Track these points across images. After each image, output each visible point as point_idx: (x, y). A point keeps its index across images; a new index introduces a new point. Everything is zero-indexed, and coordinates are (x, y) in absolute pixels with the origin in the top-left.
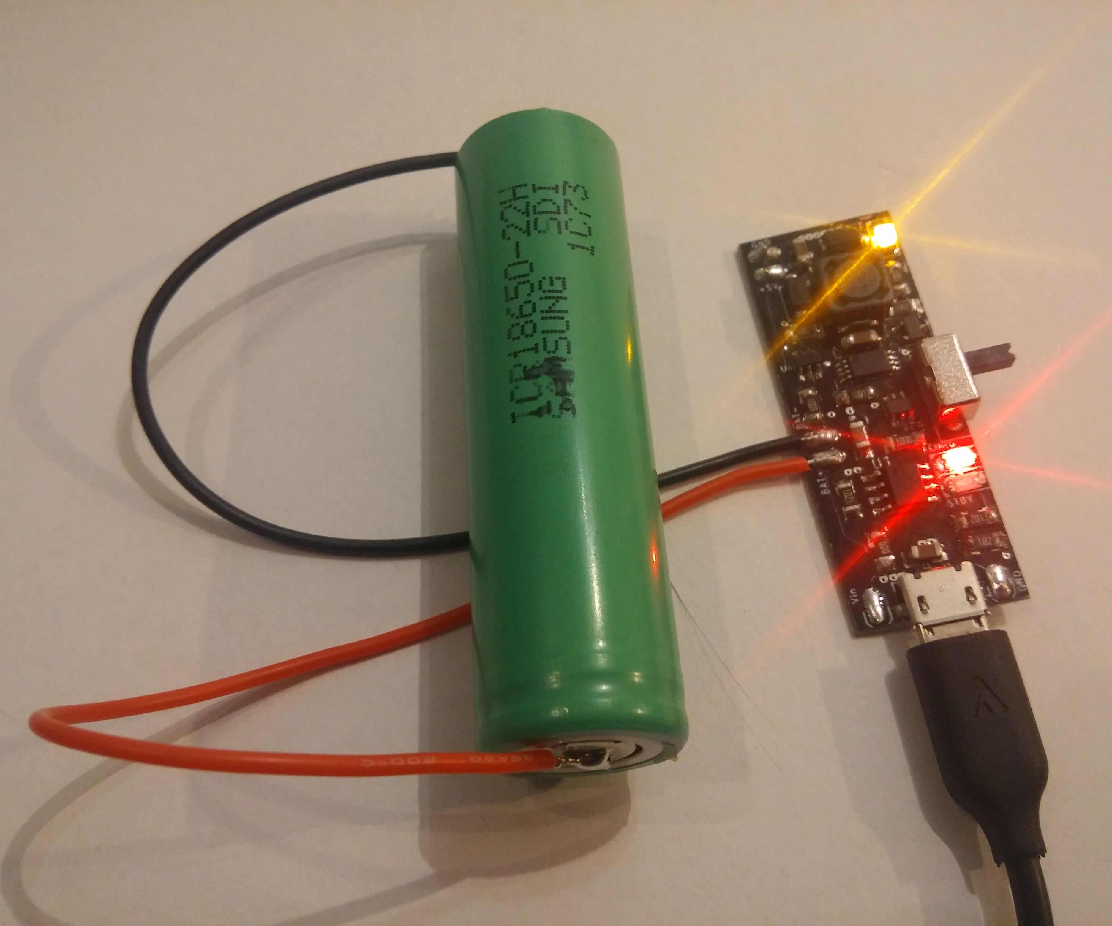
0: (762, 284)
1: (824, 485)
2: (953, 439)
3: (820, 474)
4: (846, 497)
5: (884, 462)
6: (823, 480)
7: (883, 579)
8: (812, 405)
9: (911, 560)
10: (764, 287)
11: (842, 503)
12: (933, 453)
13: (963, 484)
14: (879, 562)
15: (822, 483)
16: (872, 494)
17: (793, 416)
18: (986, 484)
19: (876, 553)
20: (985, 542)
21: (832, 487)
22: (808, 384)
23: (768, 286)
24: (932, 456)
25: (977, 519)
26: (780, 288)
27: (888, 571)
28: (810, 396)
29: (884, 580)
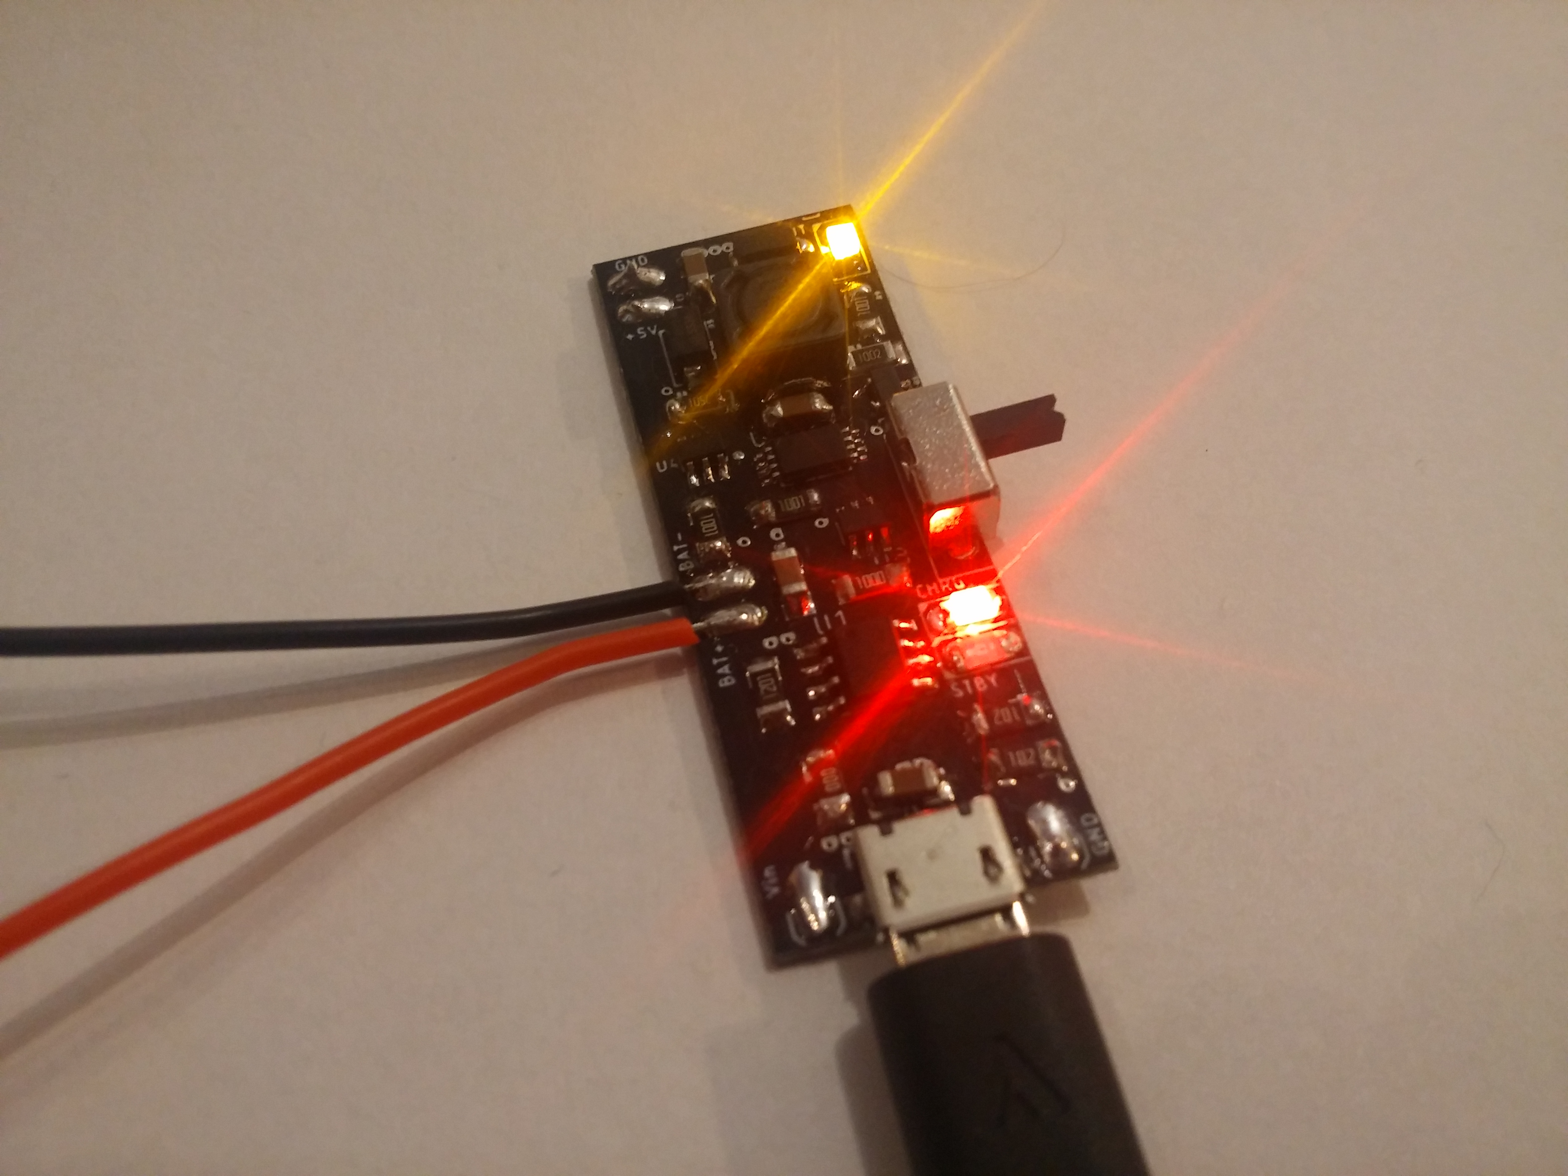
0: (631, 328)
1: (725, 669)
2: (961, 575)
3: (719, 649)
4: (763, 687)
5: (836, 621)
6: (724, 659)
7: (829, 843)
8: (708, 526)
9: (881, 802)
10: (634, 332)
11: (756, 699)
12: (923, 601)
13: (980, 653)
14: (821, 809)
15: (720, 665)
16: (814, 681)
17: (676, 548)
18: (1024, 651)
19: (818, 792)
20: (1022, 759)
21: (738, 671)
22: (706, 489)
23: (639, 331)
24: (922, 607)
25: (1005, 715)
26: (661, 332)
27: (838, 826)
28: (707, 511)
29: (830, 845)
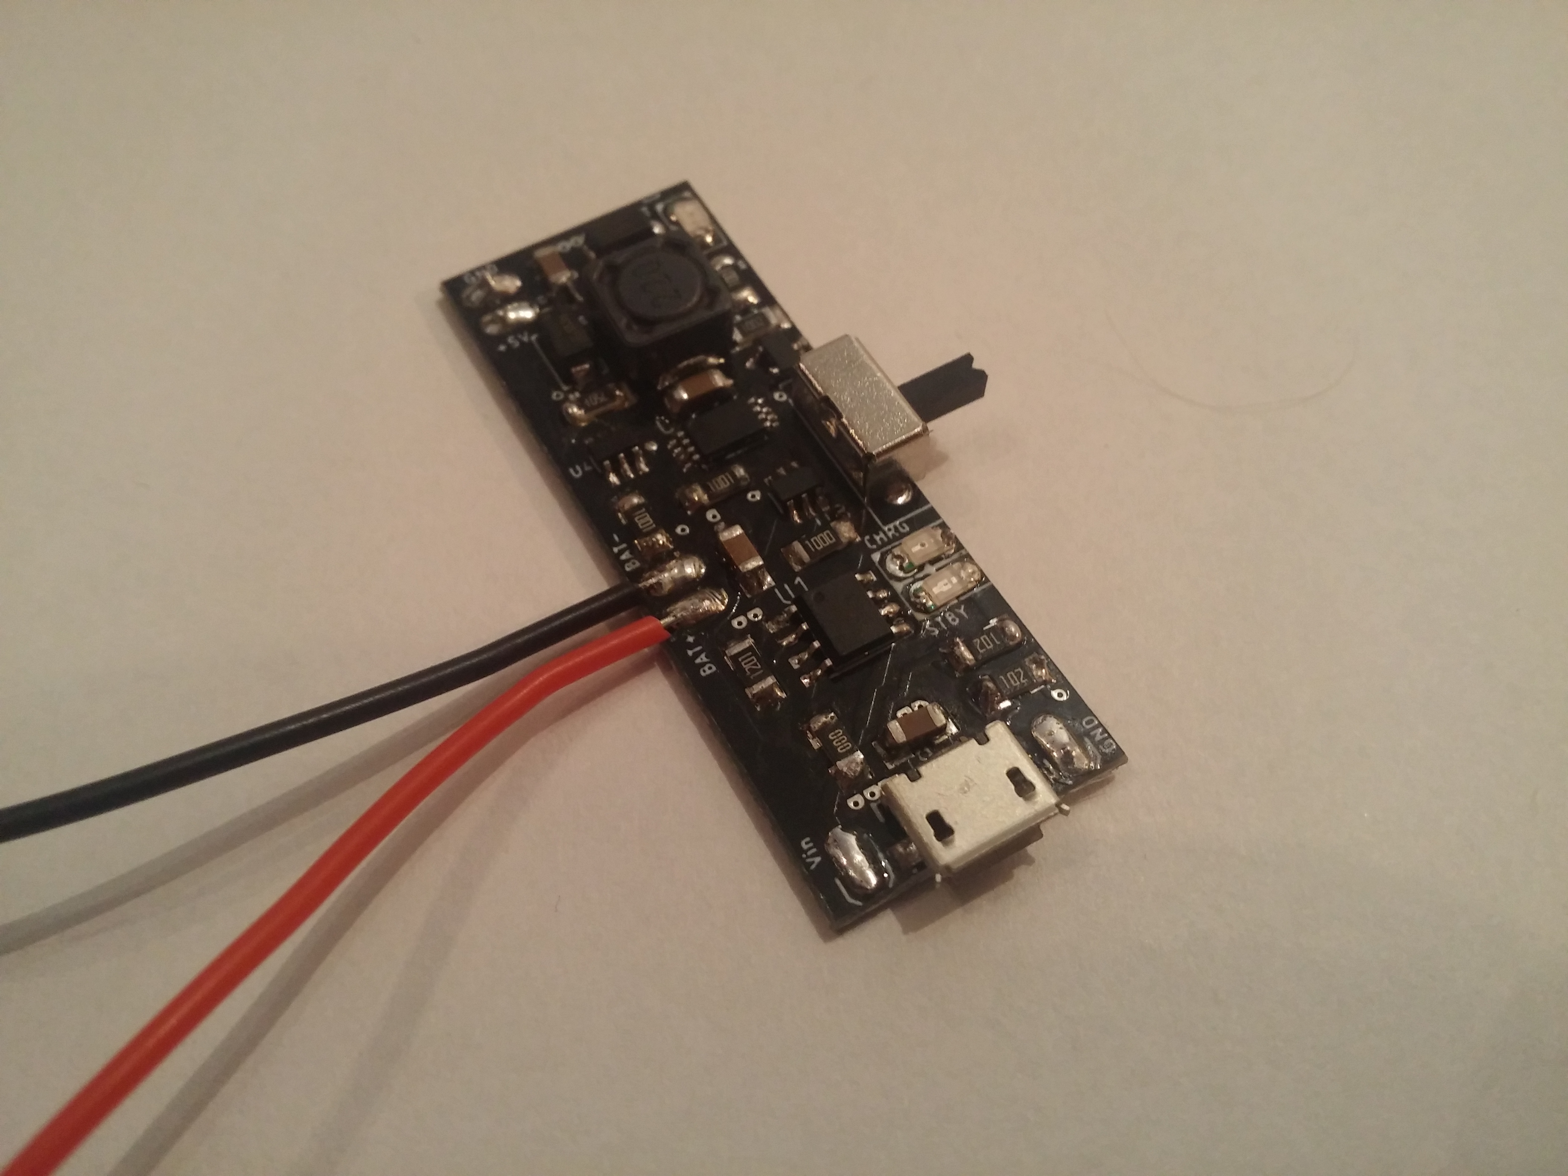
0: (500, 338)
1: (703, 658)
2: (902, 519)
3: (691, 639)
4: (747, 667)
5: (797, 588)
6: (699, 648)
7: (856, 802)
8: (643, 521)
9: (894, 750)
10: (505, 342)
11: (744, 681)
12: (874, 551)
13: (945, 588)
14: (839, 772)
15: (697, 655)
16: (793, 650)
17: (616, 550)
19: (829, 756)
20: (1014, 680)
21: (716, 657)
22: (627, 487)
23: (510, 340)
24: (876, 557)
25: (987, 644)
26: (534, 338)
27: (859, 784)
28: (639, 507)
